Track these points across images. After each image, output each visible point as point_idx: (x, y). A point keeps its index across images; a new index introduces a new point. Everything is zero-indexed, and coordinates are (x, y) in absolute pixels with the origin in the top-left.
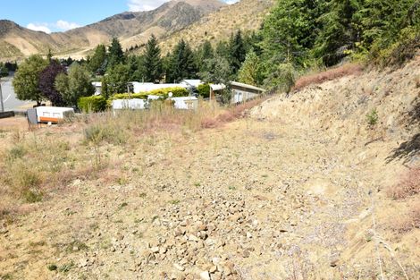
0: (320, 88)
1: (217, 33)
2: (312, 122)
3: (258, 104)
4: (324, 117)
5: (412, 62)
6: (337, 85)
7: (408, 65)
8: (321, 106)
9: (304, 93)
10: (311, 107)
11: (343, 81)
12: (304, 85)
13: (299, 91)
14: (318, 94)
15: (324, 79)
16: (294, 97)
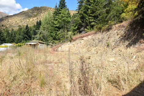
0: (83, 39)
1: (9, 25)
2: (83, 50)
3: (60, 46)
4: (87, 48)
5: (112, 30)
6: (88, 38)
7: (111, 31)
8: (85, 45)
9: (77, 41)
10: (81, 45)
11: (90, 37)
12: (76, 39)
13: (75, 41)
14: (82, 41)
15: (84, 36)
16: (74, 43)
